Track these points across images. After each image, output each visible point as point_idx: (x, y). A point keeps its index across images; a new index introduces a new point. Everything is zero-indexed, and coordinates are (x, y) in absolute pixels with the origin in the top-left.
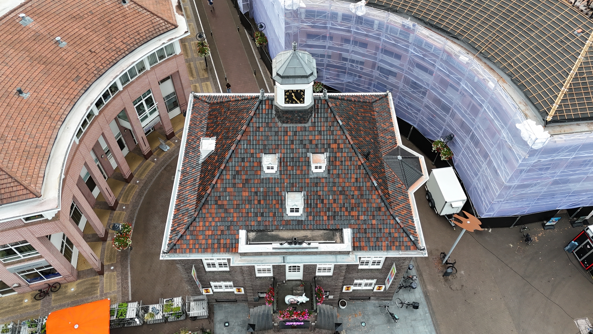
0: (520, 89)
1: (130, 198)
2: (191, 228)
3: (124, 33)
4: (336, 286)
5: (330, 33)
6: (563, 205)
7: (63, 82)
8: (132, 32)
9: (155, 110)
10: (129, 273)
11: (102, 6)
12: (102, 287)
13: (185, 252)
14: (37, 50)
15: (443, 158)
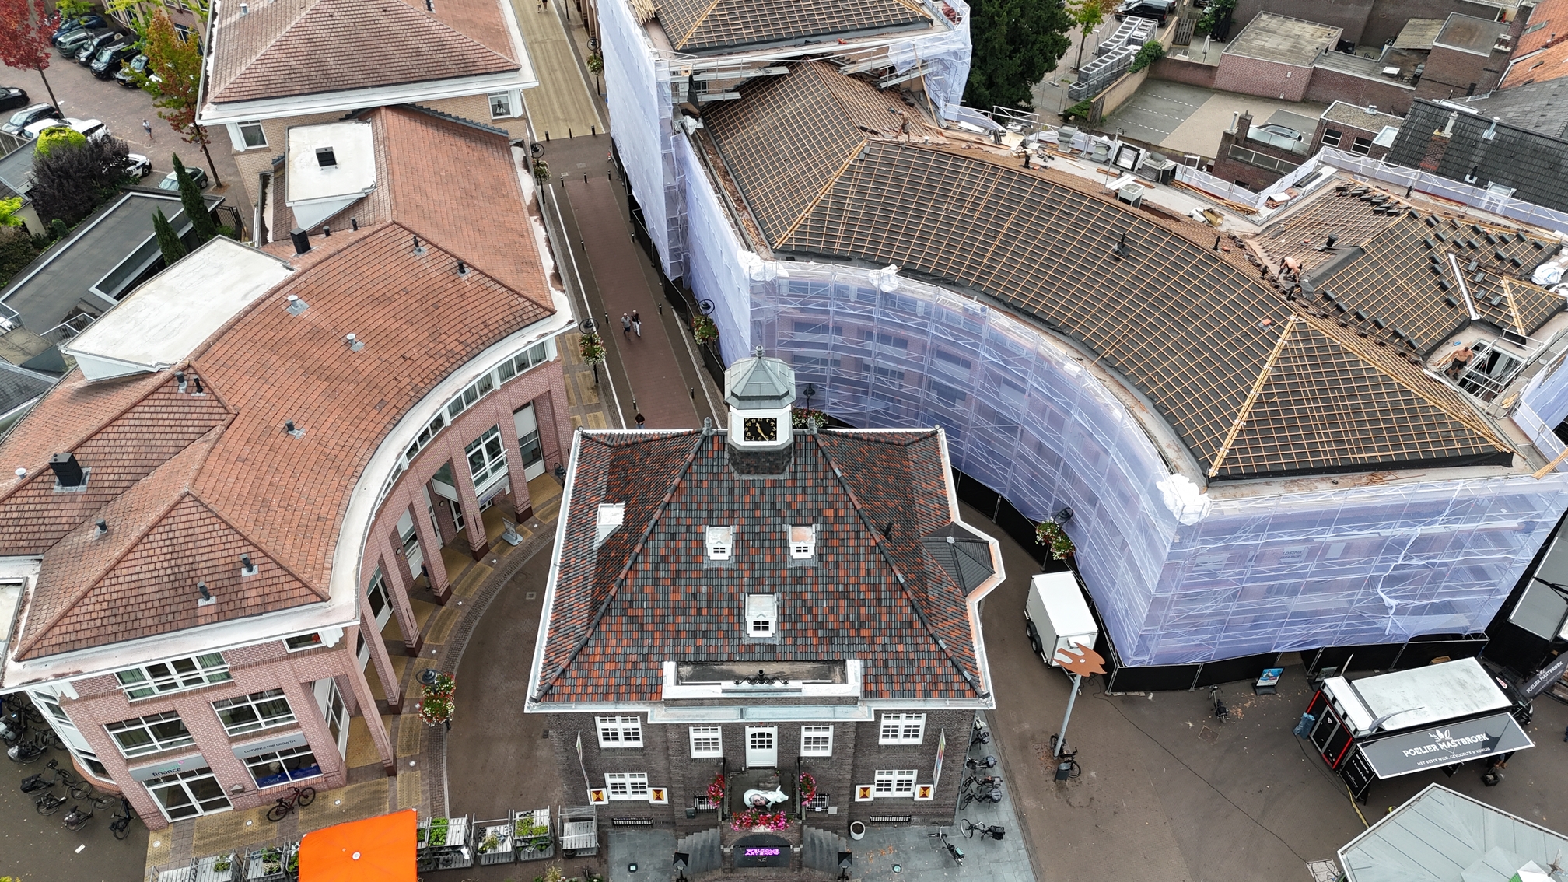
0: (1168, 422)
1: (447, 635)
2: (580, 658)
3: (461, 325)
4: (840, 780)
5: (835, 322)
6: (1285, 641)
7: (358, 410)
8: (476, 323)
9: (501, 464)
10: (445, 772)
11: (424, 280)
12: (394, 798)
13: (569, 700)
14: (316, 356)
15: (1057, 556)
